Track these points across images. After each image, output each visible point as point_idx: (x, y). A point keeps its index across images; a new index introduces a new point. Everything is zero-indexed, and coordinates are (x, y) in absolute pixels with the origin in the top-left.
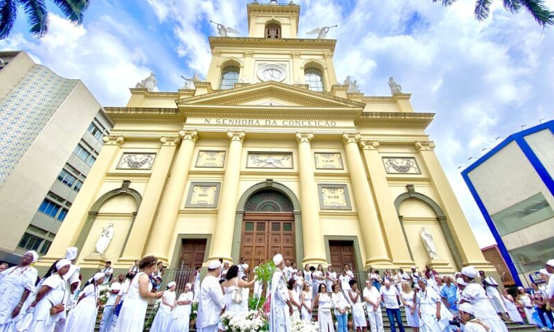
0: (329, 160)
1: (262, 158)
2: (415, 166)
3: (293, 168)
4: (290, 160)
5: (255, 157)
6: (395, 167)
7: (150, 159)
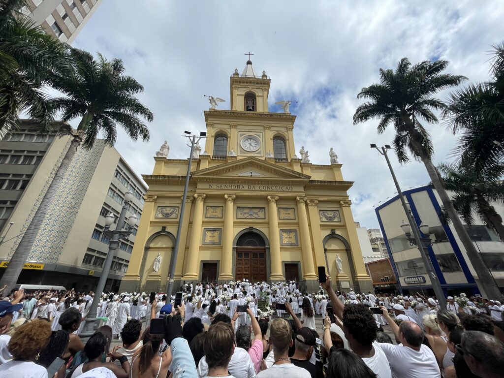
0: (287, 213)
1: (246, 211)
2: (338, 216)
3: (265, 219)
4: (263, 212)
5: (241, 210)
6: (326, 217)
7: (175, 211)
